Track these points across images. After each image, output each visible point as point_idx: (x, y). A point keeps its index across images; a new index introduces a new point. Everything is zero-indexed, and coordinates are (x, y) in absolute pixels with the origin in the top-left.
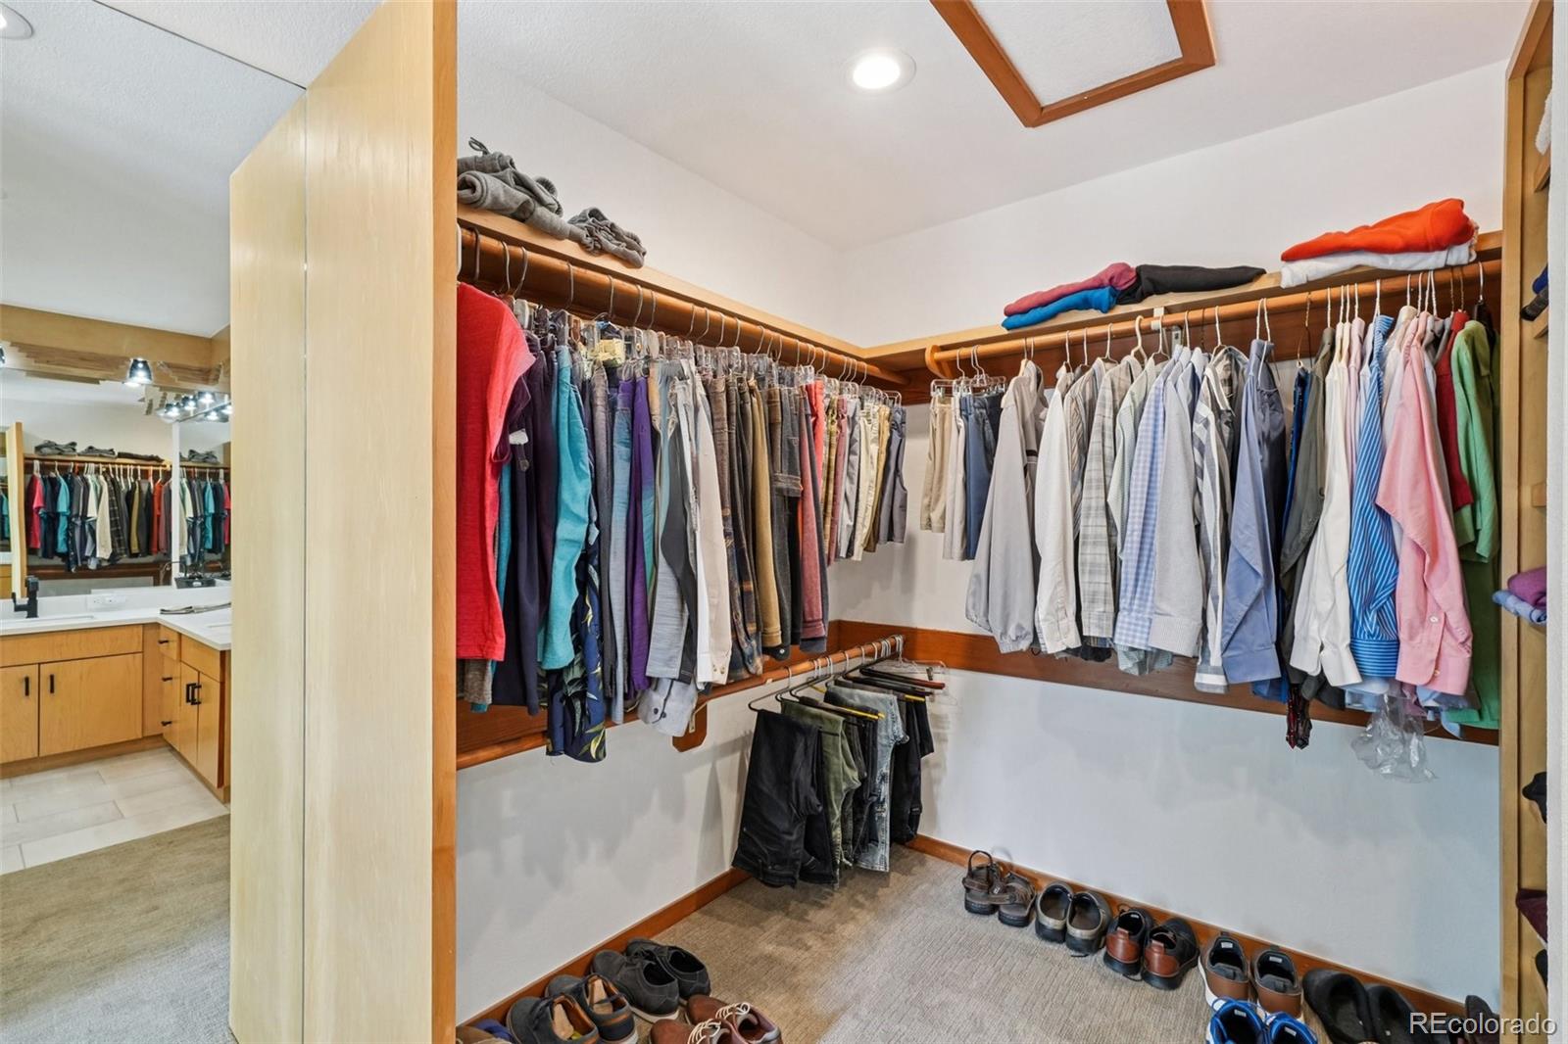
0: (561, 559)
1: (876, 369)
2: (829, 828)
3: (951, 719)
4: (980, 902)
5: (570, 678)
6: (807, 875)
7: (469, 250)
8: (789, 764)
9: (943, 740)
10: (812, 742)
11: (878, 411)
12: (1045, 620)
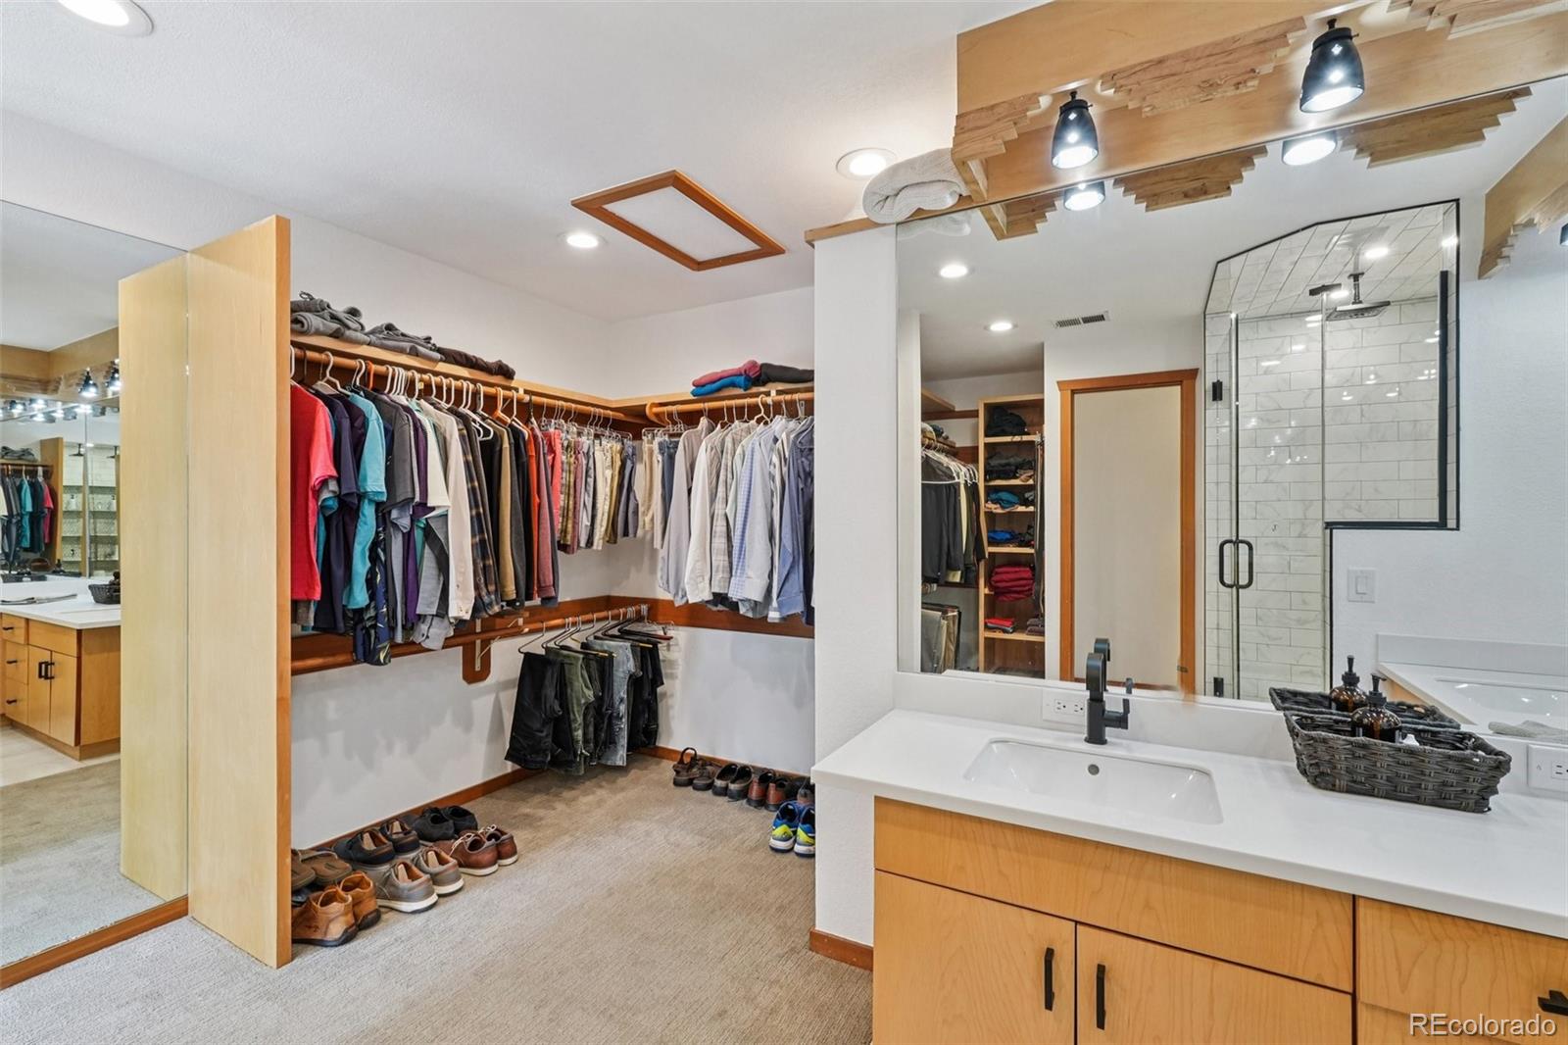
0: (359, 544)
1: (622, 415)
2: (571, 731)
3: (680, 662)
4: (684, 778)
5: (368, 616)
6: (556, 762)
7: (299, 361)
8: (541, 686)
9: (672, 676)
10: (557, 668)
11: (611, 448)
12: (688, 583)
